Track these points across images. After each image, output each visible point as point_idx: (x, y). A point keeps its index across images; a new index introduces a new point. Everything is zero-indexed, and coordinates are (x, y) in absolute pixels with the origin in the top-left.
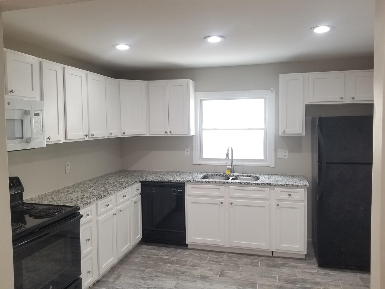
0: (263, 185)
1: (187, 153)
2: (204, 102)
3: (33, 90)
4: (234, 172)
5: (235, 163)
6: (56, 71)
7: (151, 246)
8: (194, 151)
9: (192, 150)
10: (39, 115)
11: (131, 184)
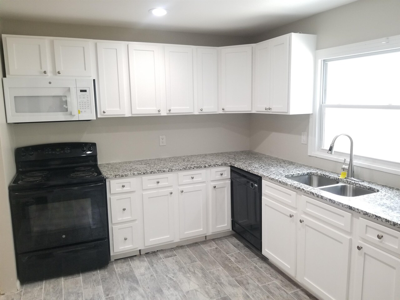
0: (341, 205)
1: (304, 138)
2: (330, 64)
3: (85, 70)
4: (351, 177)
5: (355, 162)
6: (116, 49)
7: (238, 241)
8: (310, 137)
9: (308, 136)
10: (86, 92)
11: (205, 167)
